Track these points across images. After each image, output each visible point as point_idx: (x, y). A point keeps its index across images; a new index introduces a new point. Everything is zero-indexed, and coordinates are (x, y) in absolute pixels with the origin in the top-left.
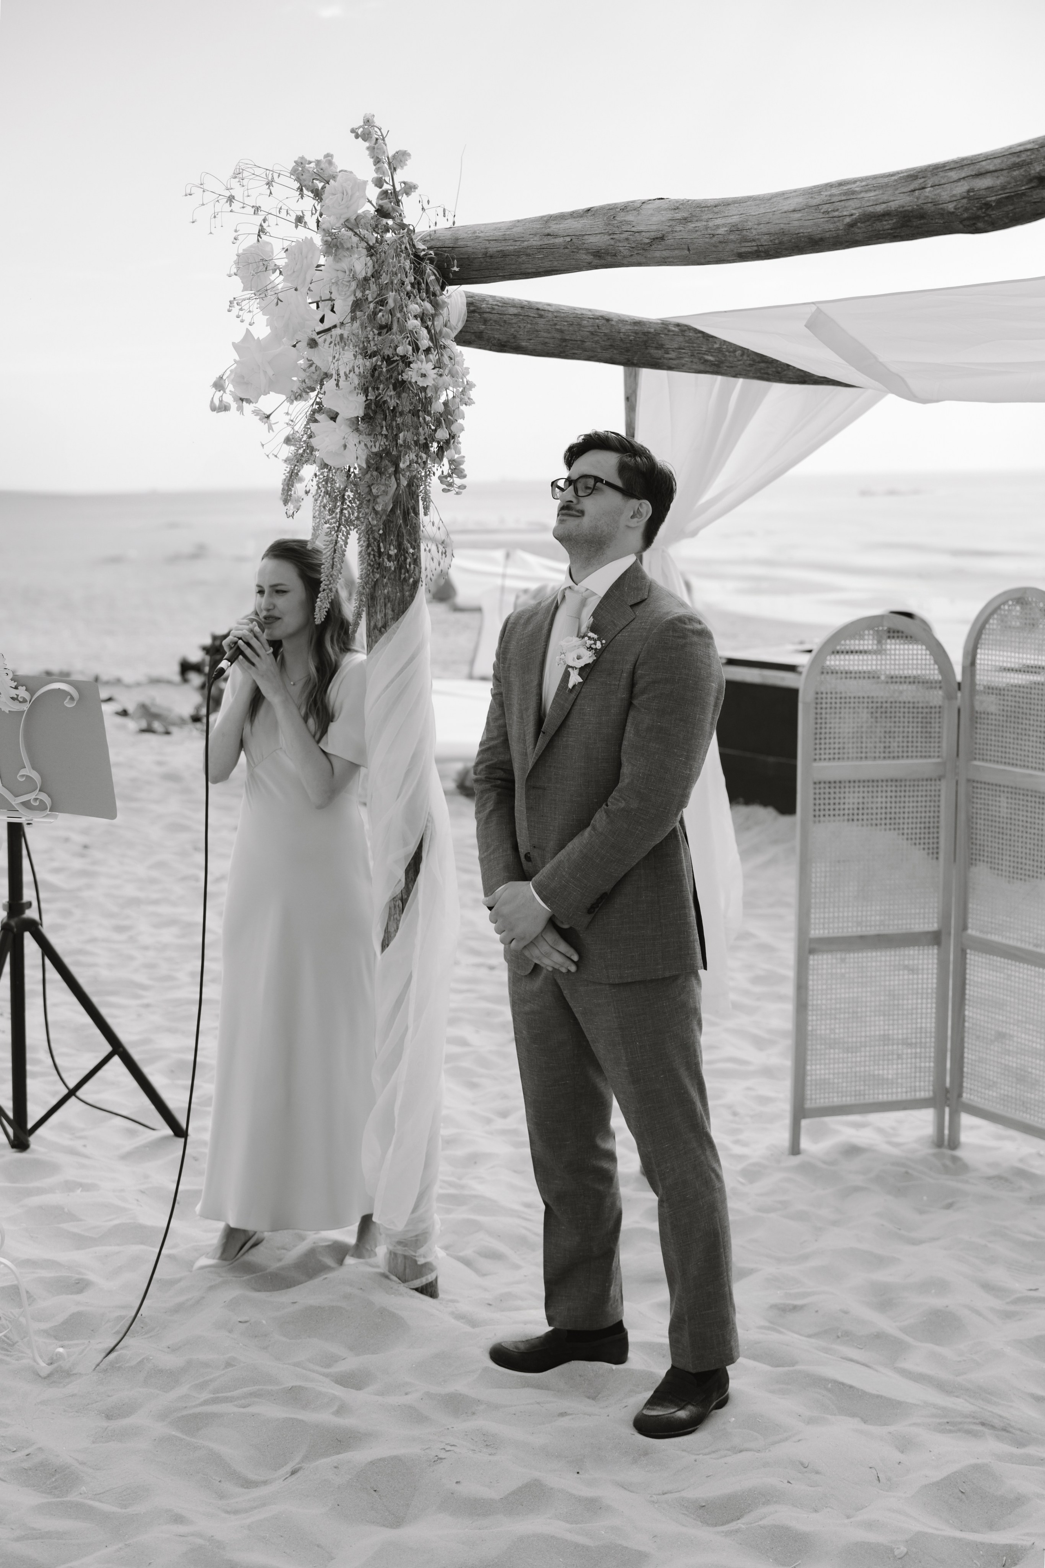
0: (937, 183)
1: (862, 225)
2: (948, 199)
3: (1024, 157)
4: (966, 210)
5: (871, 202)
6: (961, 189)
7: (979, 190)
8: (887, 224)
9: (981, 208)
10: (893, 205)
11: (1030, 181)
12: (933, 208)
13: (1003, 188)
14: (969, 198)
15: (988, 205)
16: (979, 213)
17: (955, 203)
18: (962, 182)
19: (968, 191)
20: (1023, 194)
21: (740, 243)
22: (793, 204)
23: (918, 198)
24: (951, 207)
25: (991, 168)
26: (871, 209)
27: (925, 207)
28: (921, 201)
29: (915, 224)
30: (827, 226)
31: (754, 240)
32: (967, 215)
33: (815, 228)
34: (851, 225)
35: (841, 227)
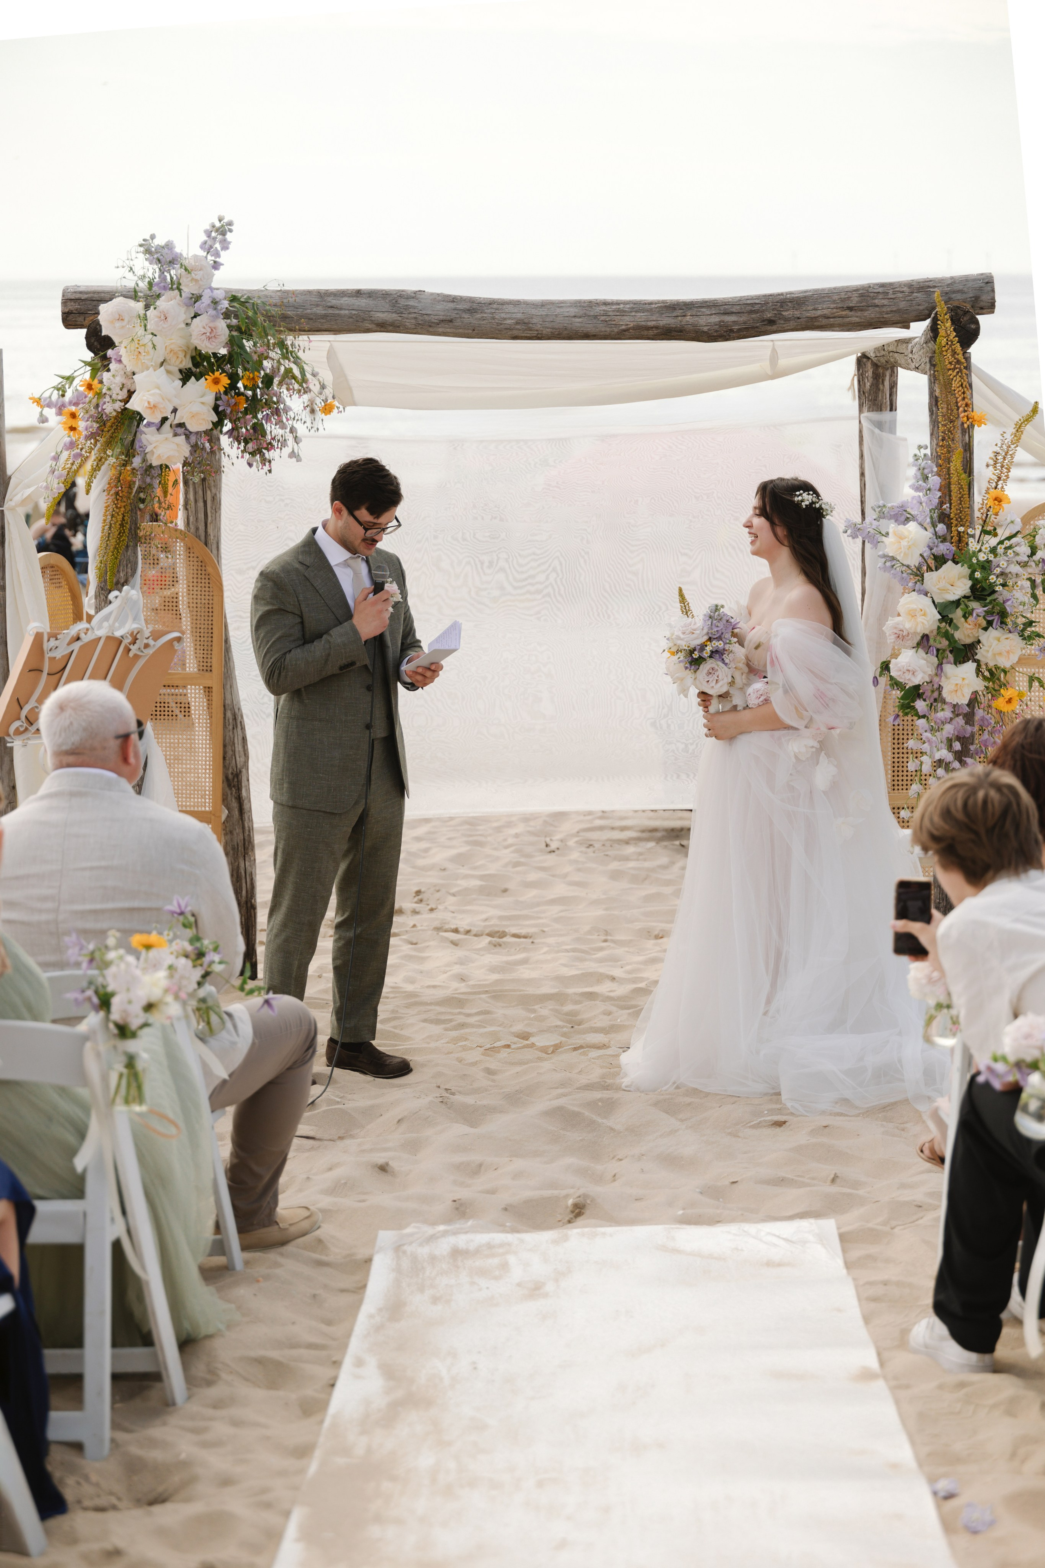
0: (694, 314)
2: (705, 324)
3: (757, 307)
4: (716, 331)
5: (641, 318)
6: (715, 319)
7: (728, 322)
8: (651, 333)
10: (661, 323)
11: (763, 321)
12: (692, 328)
13: (745, 323)
14: (720, 326)
15: (732, 331)
16: (725, 334)
17: (711, 327)
18: (714, 316)
19: (720, 322)
22: (573, 311)
23: (681, 322)
24: (705, 329)
25: (734, 310)
26: (643, 323)
27: (686, 326)
28: (683, 323)
30: (603, 329)
31: (537, 330)
32: (715, 334)
33: (594, 329)
34: (625, 331)
35: (616, 330)
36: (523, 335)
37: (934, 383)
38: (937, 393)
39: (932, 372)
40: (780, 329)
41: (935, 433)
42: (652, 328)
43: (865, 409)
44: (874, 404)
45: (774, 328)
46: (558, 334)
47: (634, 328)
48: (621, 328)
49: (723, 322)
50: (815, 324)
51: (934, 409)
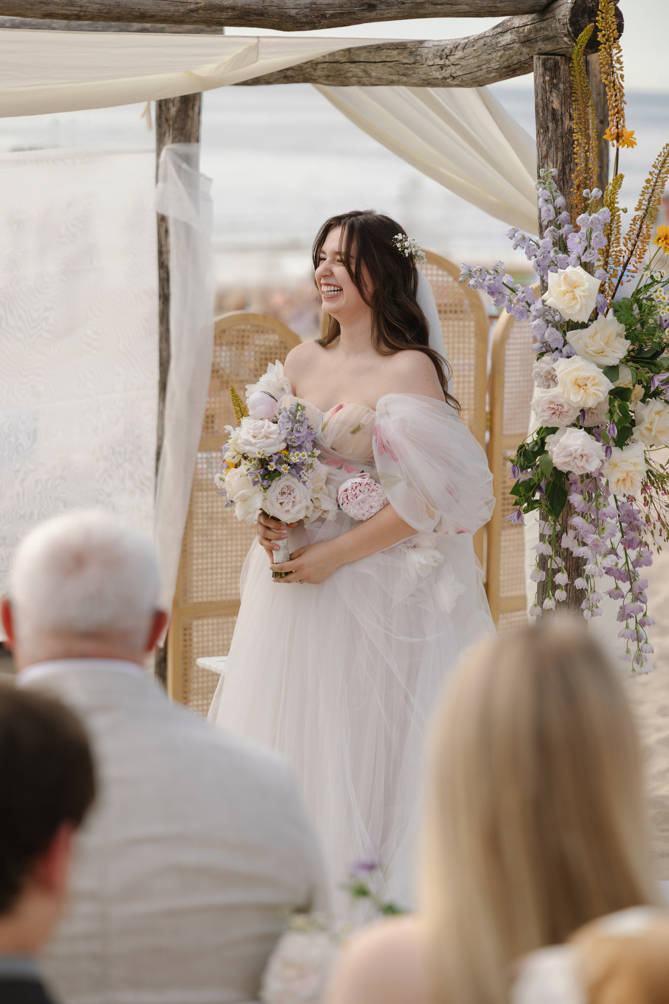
1: (203, 12)
2: (293, 6)
4: (306, 16)
7: (321, 4)
8: (225, 15)
9: (318, 17)
11: (363, 5)
12: (276, 11)
14: (312, 10)
15: (324, 16)
16: (315, 20)
17: (298, 10)
20: (354, 13)
21: (63, 6)
24: (293, 12)
27: (269, 8)
29: (251, 18)
30: (166, 8)
31: (81, 6)
32: (304, 20)
33: (154, 7)
34: (193, 11)
35: (182, 9)
36: (61, 12)
37: (551, 92)
38: (556, 104)
39: (547, 78)
40: (379, 16)
41: (551, 155)
42: (228, 8)
43: (168, 139)
44: (182, 134)
45: (373, 14)
46: (106, 13)
47: (205, 8)
48: (189, 7)
49: (315, 4)
50: (420, 11)
51: (550, 125)
